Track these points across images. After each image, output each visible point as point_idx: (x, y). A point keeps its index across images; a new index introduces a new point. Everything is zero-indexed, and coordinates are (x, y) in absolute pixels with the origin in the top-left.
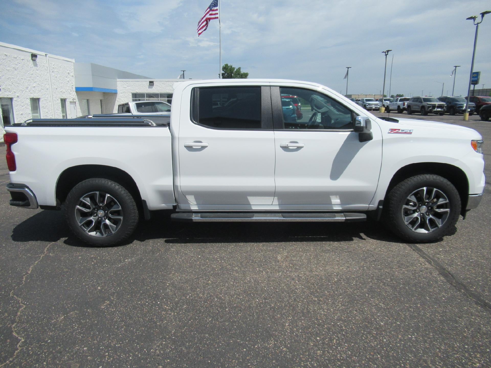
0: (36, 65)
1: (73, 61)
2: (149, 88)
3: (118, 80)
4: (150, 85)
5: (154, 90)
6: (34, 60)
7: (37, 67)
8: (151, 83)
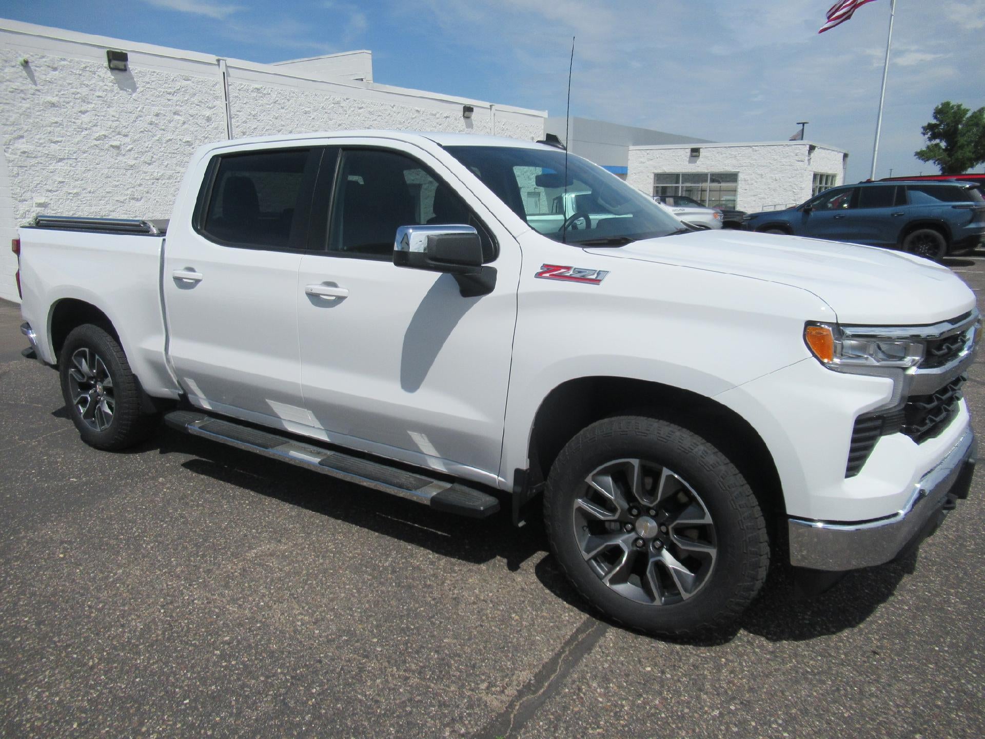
0: (470, 126)
1: (545, 114)
2: (690, 162)
3: (631, 148)
4: (692, 156)
5: (702, 166)
6: (467, 117)
7: (472, 128)
8: (695, 152)
